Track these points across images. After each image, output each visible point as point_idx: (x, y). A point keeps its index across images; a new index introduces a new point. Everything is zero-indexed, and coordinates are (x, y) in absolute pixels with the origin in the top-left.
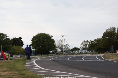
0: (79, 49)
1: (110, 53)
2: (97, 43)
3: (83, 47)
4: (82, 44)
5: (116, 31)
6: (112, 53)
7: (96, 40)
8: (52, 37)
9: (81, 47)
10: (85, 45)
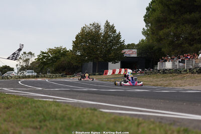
0: (12, 69)
2: (55, 57)
3: (21, 64)
4: (20, 58)
7: (51, 51)
9: (17, 65)
10: (27, 60)
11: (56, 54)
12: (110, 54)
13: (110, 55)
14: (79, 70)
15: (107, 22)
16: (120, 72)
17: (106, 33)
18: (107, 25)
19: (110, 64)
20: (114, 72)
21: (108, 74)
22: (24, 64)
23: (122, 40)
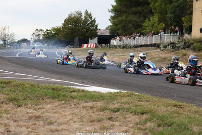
1: (74, 47)
2: (56, 34)
3: (35, 38)
4: (34, 33)
5: (83, 17)
6: (77, 47)
7: (53, 29)
9: (31, 39)
10: (39, 35)
11: (57, 31)
15: (86, 10)
16: (91, 46)
20: (87, 46)
21: (84, 47)
22: (37, 38)
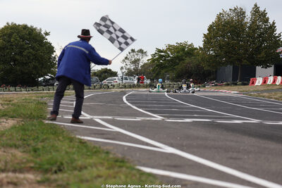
0: (115, 74)
1: (228, 85)
2: (177, 57)
3: (128, 67)
4: (126, 58)
5: (248, 20)
7: (170, 48)
8: (47, 37)
9: (122, 68)
10: (136, 62)
11: (178, 52)
12: (260, 53)
13: (259, 56)
14: (212, 77)
15: (256, 5)
16: (274, 81)
17: (254, 22)
18: (256, 10)
19: (259, 69)
20: (265, 82)
21: (256, 84)
22: (132, 67)
23: (277, 33)
